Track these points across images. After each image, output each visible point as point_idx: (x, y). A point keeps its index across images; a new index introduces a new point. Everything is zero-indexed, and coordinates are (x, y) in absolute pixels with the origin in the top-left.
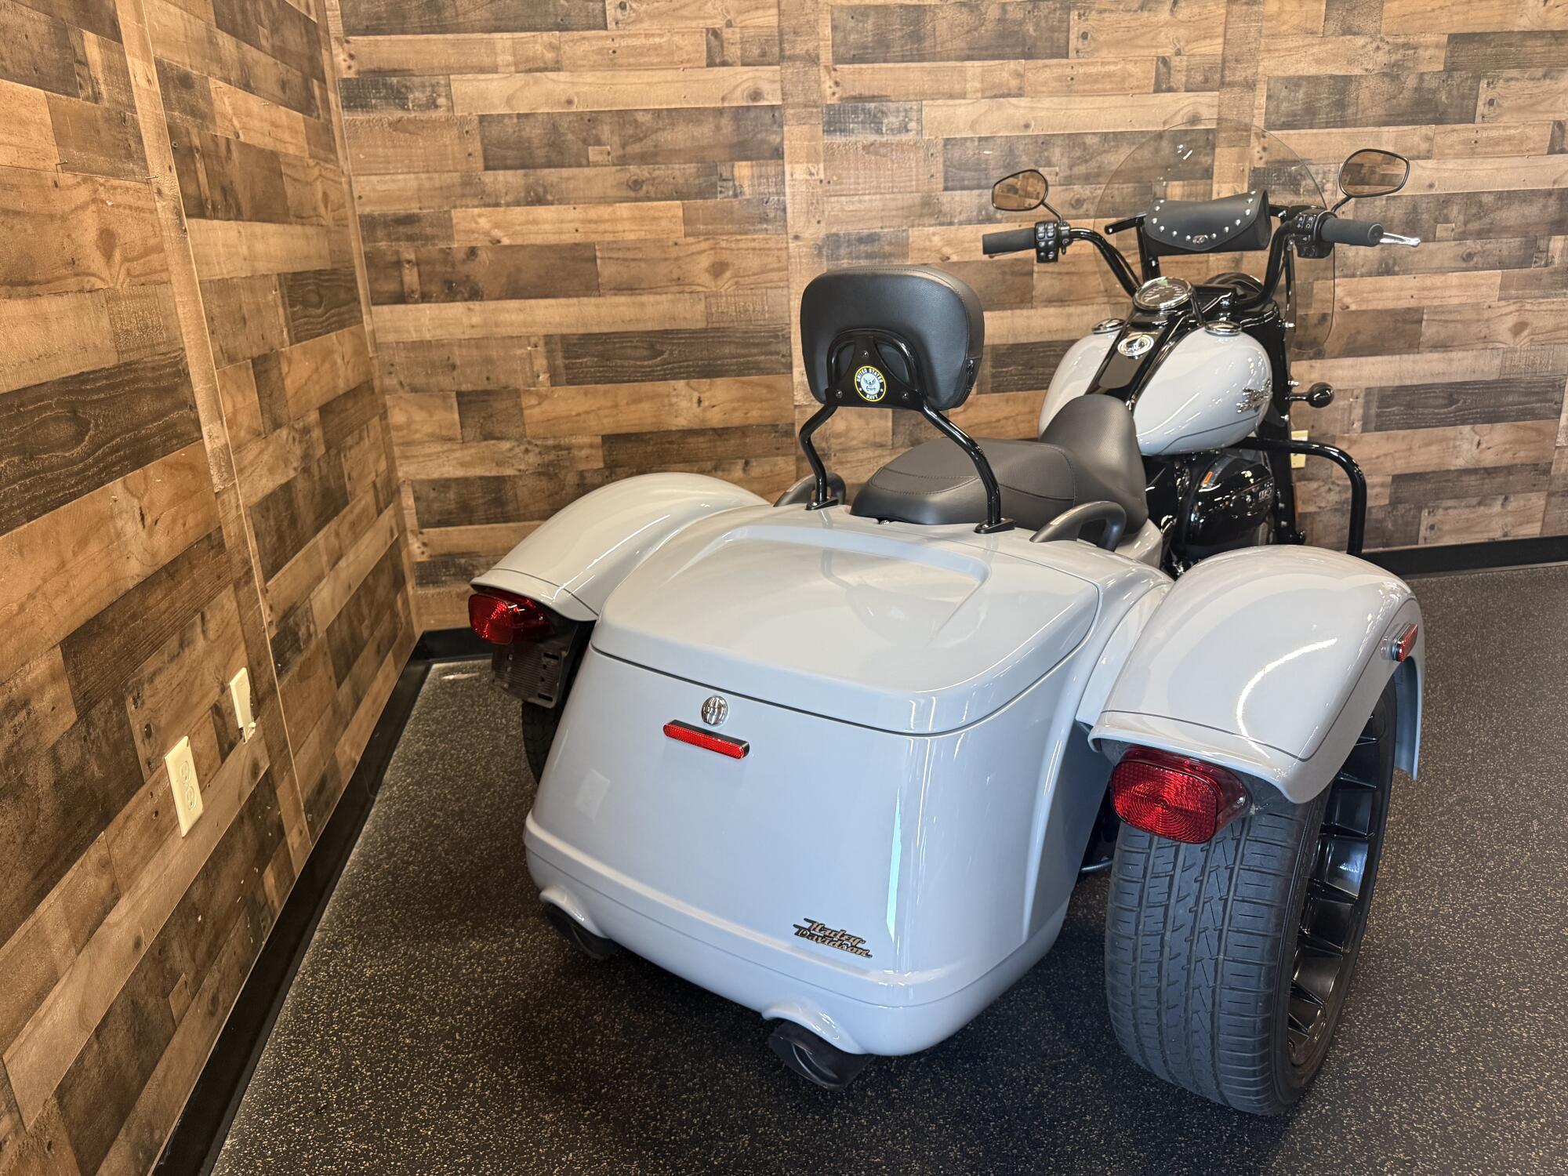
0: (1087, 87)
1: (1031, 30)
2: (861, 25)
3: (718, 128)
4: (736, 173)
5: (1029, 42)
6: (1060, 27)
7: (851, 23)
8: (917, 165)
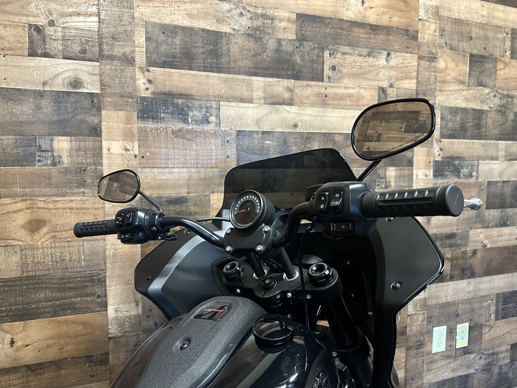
0: (335, 102)
1: (298, 59)
2: (170, 39)
3: (38, 108)
4: (56, 145)
5: (297, 68)
6: (318, 60)
7: (162, 37)
8: (216, 149)
